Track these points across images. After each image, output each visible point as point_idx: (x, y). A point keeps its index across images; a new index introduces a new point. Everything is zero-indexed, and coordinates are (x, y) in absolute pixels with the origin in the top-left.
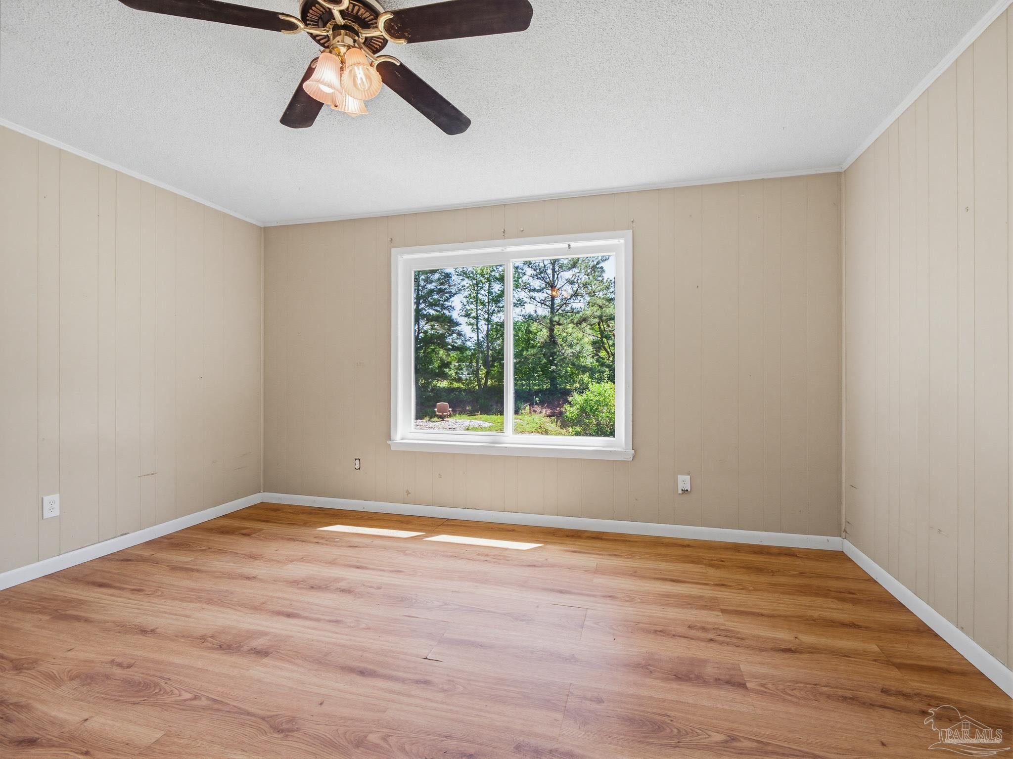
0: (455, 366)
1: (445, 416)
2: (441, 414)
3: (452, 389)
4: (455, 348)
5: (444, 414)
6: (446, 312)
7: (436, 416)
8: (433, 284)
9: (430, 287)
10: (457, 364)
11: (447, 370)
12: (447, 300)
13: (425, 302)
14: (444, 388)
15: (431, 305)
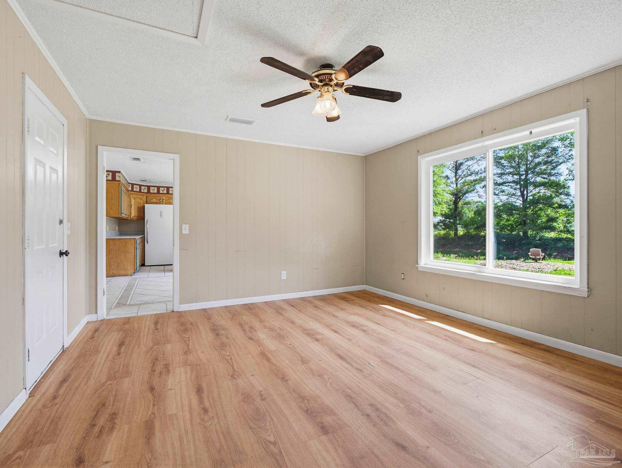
0: (563, 220)
1: (539, 259)
2: (534, 257)
3: (560, 238)
4: (560, 206)
5: (537, 257)
6: (553, 178)
7: (530, 258)
8: (541, 158)
9: (537, 160)
10: (566, 219)
11: (555, 224)
12: (554, 168)
13: (533, 173)
14: (551, 237)
15: (538, 174)
